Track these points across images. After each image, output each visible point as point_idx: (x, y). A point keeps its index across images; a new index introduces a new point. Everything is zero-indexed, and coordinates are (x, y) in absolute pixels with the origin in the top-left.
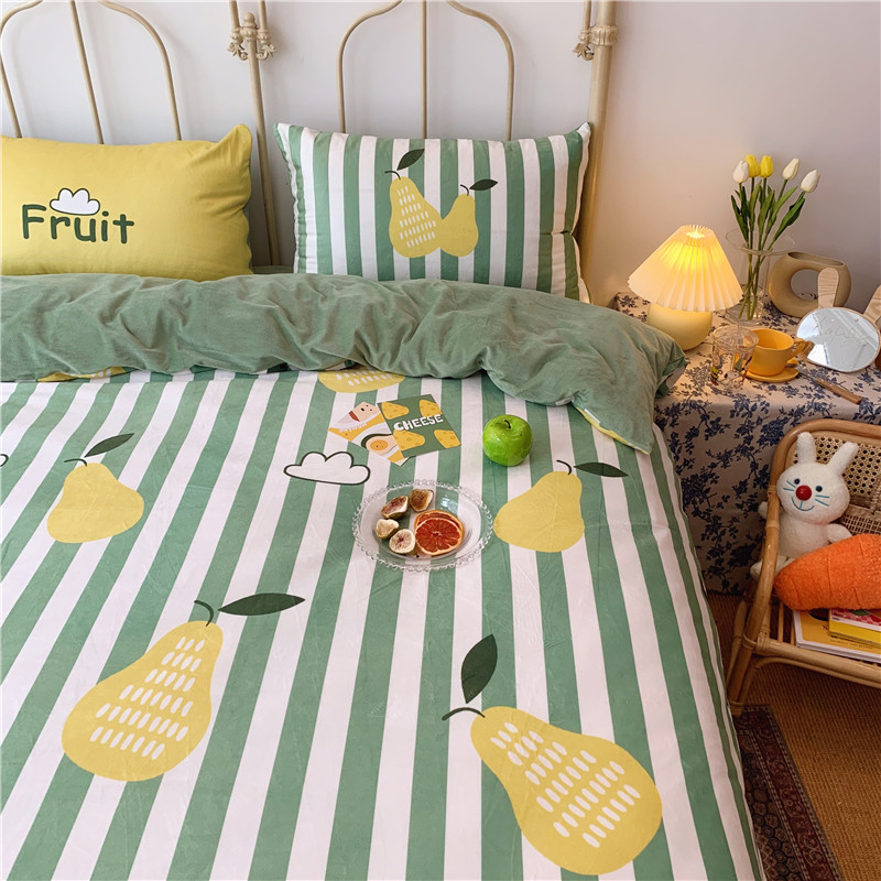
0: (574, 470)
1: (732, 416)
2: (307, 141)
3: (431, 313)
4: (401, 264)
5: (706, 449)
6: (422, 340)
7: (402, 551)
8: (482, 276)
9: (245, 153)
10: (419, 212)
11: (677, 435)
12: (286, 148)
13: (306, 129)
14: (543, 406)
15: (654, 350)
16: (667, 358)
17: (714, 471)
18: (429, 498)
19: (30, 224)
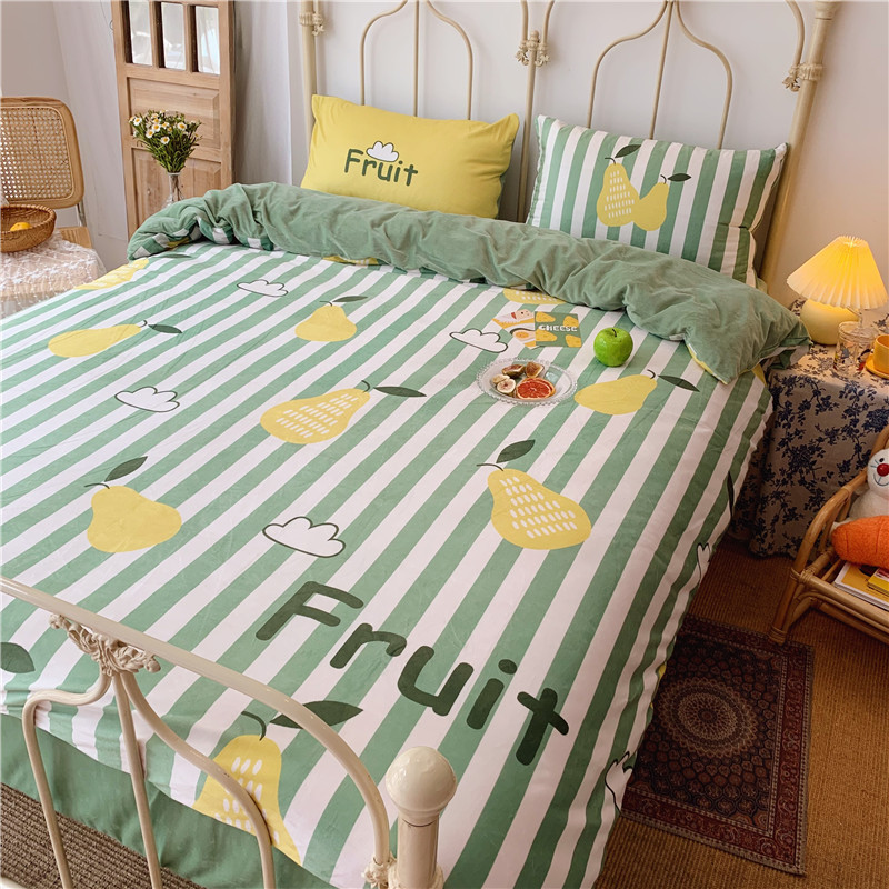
2: (555, 128)
3: (598, 259)
4: (601, 230)
5: (816, 424)
6: (585, 275)
7: (503, 391)
8: (664, 248)
9: (510, 135)
10: (623, 191)
11: (791, 404)
12: (540, 135)
13: (557, 121)
14: (660, 338)
15: (773, 319)
16: (786, 331)
17: (821, 445)
18: (540, 371)
19: (351, 163)
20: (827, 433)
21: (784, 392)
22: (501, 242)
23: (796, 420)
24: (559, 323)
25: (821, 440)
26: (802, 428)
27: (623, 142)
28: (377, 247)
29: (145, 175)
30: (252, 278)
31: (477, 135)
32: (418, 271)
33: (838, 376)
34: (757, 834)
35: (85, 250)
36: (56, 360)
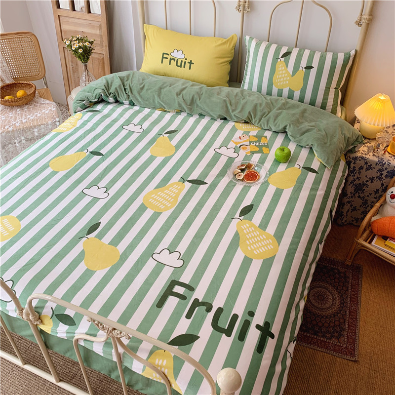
0: (301, 168)
2: (254, 43)
3: (275, 110)
4: (275, 90)
5: (365, 175)
6: (269, 118)
7: (239, 178)
8: (301, 100)
9: (234, 44)
10: (284, 73)
11: (355, 167)
12: (247, 45)
13: (254, 39)
14: (302, 147)
15: (349, 136)
16: (354, 140)
17: (367, 183)
18: (253, 167)
19: (164, 59)
20: (370, 179)
21: (352, 163)
22: (233, 102)
23: (357, 173)
24: (259, 141)
25: (367, 181)
26: (360, 176)
27: (284, 50)
28: (180, 105)
29: (70, 59)
30: (128, 122)
31: (219, 45)
32: (198, 115)
33: (375, 156)
34: (340, 346)
35: (51, 102)
36: (54, 173)
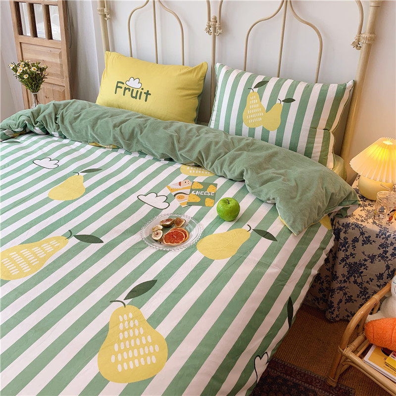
1: (377, 237)
2: (224, 70)
3: (234, 150)
4: (245, 129)
5: (362, 251)
6: (224, 160)
7: (155, 238)
8: (279, 143)
9: (203, 74)
10: (257, 108)
11: (347, 238)
12: (217, 74)
13: (226, 66)
14: (262, 201)
15: (333, 191)
16: (342, 197)
17: (366, 263)
18: (183, 223)
19: (118, 89)
20: (369, 257)
21: (343, 232)
22: (183, 138)
23: (351, 247)
24: (205, 189)
25: (365, 260)
26: (355, 252)
27: (259, 79)
28: (115, 139)
30: (43, 156)
31: (184, 74)
32: (137, 153)
33: (376, 224)
